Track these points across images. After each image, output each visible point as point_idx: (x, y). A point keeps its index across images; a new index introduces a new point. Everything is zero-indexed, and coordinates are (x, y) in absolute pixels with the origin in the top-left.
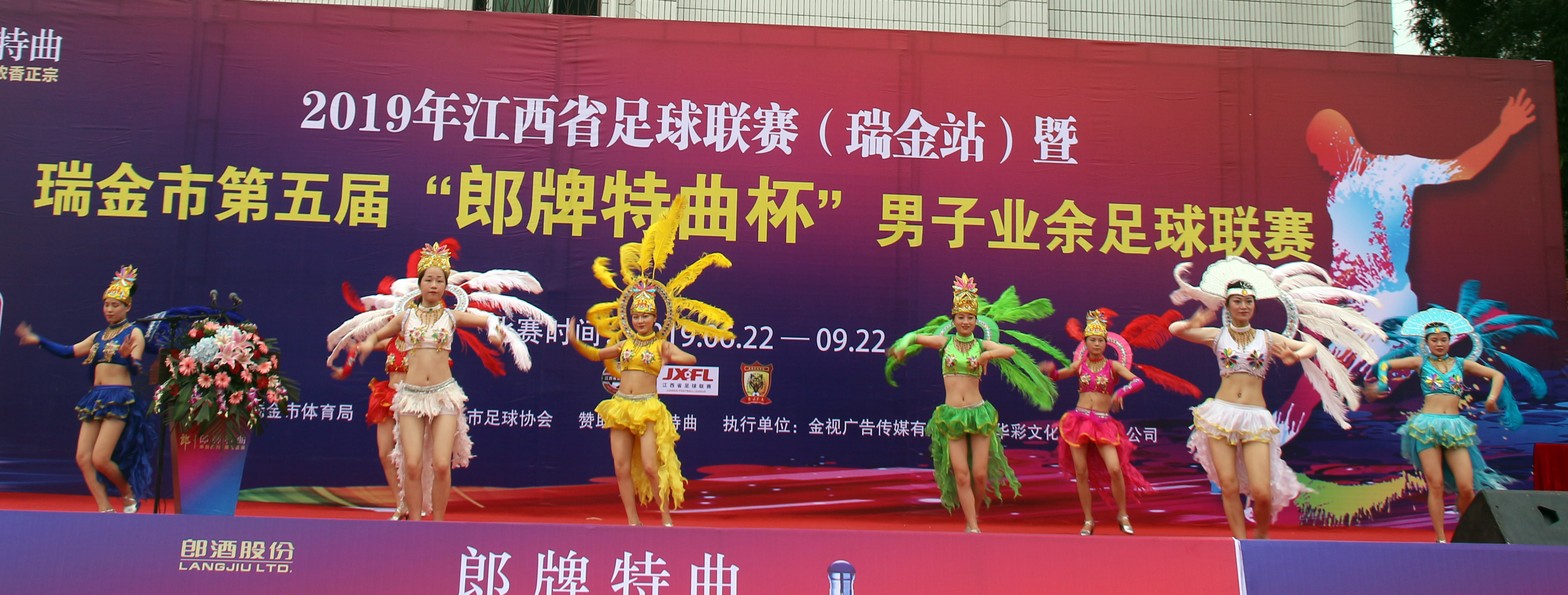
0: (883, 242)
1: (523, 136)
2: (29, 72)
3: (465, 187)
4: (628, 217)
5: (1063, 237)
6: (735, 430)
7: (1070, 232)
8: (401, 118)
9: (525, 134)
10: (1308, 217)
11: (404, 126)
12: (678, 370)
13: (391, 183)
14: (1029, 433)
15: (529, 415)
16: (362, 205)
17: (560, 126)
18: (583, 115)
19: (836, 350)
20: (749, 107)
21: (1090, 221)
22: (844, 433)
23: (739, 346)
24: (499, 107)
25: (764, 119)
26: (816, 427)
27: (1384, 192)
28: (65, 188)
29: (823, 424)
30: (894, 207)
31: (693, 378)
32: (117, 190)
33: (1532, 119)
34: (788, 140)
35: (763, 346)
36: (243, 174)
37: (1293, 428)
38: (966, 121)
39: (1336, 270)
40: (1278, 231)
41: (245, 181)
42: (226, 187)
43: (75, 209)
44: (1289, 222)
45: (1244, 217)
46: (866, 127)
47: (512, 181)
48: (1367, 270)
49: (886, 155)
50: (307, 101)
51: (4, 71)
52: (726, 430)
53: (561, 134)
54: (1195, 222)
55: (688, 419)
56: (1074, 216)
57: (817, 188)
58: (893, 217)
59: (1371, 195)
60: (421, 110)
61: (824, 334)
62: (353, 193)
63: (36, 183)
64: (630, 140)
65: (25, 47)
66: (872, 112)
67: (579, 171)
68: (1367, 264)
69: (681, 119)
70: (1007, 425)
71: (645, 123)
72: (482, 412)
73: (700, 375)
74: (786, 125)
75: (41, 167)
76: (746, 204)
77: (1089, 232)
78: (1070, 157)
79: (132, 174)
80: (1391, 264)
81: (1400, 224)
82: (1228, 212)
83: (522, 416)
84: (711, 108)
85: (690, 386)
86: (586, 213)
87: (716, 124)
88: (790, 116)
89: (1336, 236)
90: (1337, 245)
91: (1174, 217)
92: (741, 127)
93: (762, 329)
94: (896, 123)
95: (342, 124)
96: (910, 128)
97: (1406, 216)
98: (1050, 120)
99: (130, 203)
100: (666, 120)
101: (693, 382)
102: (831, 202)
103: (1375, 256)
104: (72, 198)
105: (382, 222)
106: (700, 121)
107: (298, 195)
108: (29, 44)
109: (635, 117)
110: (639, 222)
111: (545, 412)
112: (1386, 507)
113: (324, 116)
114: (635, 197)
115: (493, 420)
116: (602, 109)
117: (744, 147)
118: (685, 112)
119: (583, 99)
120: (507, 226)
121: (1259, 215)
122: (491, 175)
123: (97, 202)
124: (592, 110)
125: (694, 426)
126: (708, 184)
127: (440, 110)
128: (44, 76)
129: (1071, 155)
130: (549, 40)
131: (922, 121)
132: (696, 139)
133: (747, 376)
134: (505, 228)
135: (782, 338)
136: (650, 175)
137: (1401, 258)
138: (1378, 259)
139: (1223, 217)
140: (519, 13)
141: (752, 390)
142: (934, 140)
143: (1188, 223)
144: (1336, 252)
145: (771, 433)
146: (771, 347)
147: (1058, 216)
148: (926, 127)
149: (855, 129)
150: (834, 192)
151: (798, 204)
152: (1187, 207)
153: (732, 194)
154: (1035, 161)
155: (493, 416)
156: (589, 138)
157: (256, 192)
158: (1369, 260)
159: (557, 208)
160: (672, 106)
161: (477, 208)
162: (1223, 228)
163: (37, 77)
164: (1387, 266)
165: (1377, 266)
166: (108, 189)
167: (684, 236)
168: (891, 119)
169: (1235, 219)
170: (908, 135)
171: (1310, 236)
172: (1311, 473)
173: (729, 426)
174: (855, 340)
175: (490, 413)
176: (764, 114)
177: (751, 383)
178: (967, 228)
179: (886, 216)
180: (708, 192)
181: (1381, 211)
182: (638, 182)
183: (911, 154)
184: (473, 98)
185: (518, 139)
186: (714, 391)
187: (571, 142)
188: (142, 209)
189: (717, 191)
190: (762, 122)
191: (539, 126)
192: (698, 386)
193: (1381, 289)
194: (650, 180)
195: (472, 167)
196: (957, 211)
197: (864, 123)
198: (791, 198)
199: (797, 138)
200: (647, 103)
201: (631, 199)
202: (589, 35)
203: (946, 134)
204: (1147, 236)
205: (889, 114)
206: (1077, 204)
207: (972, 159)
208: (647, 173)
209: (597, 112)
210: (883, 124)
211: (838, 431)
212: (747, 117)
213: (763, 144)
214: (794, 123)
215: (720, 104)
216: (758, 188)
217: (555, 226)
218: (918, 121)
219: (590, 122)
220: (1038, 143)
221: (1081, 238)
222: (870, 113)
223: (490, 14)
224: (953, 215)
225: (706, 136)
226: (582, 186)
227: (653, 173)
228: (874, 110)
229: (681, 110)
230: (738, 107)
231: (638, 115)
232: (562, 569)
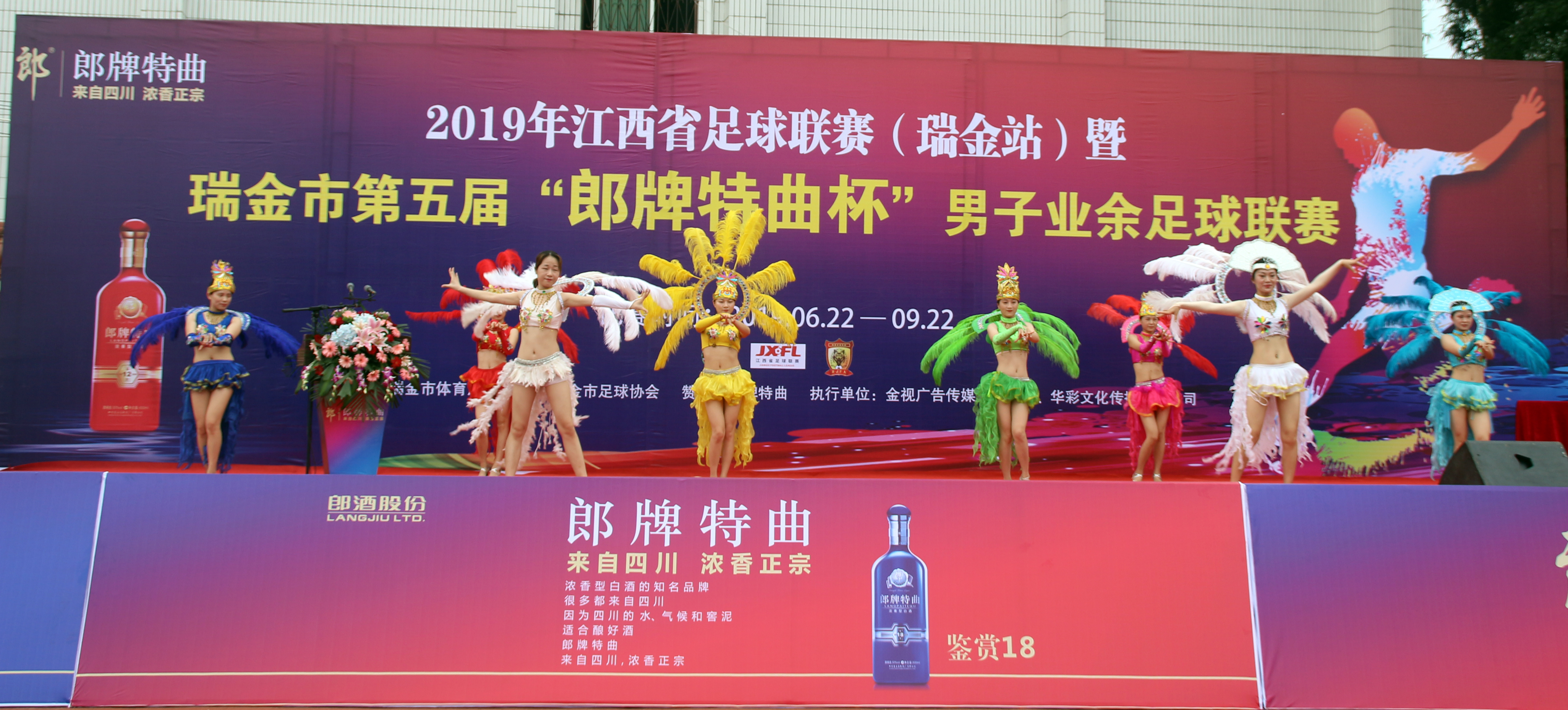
0: (951, 232)
1: (627, 142)
2: (177, 94)
3: (576, 189)
5: (1113, 225)
6: (821, 399)
7: (1119, 221)
8: (516, 128)
9: (628, 140)
10: (1334, 205)
11: (519, 135)
12: (769, 347)
13: (510, 186)
14: (1081, 398)
15: (638, 388)
16: (483, 206)
17: (659, 133)
18: (679, 124)
19: (910, 327)
20: (829, 113)
21: (1137, 211)
22: (917, 400)
23: (823, 325)
24: (605, 117)
25: (843, 124)
26: (892, 396)
27: (1404, 182)
28: (215, 196)
29: (898, 393)
30: (961, 201)
31: (783, 354)
32: (263, 197)
33: (1542, 114)
34: (865, 143)
35: (844, 325)
36: (375, 181)
37: (1317, 392)
38: (1025, 123)
39: (1358, 253)
40: (1306, 218)
41: (378, 187)
42: (361, 192)
43: (226, 215)
44: (1317, 210)
45: (1276, 206)
46: (935, 130)
47: (618, 182)
48: (1387, 252)
49: (953, 154)
50: (431, 115)
51: (154, 92)
52: (812, 399)
53: (660, 140)
54: (1231, 211)
55: (779, 389)
56: (1122, 206)
57: (891, 185)
58: (960, 210)
59: (1392, 185)
60: (534, 121)
61: (899, 314)
62: (476, 196)
63: (189, 192)
64: (723, 145)
65: (173, 70)
66: (940, 115)
67: (677, 173)
68: (1387, 247)
69: (767, 124)
70: (1062, 392)
71: (736, 130)
72: (596, 387)
73: (789, 352)
74: (863, 129)
75: (193, 178)
76: (827, 200)
77: (1136, 221)
78: (1119, 153)
79: (276, 183)
80: (1409, 247)
81: (1417, 210)
82: (1262, 201)
83: (632, 389)
84: (795, 115)
85: (780, 361)
86: (685, 210)
87: (799, 129)
88: (866, 121)
89: (1359, 222)
90: (1360, 230)
91: (1213, 207)
92: (822, 132)
93: (844, 310)
94: (962, 125)
95: (463, 135)
96: (975, 130)
97: (1423, 203)
98: (1100, 121)
99: (276, 208)
100: (754, 126)
101: (783, 358)
102: (904, 197)
103: (1395, 239)
104: (222, 205)
105: (502, 222)
106: (785, 127)
107: (425, 199)
108: (176, 68)
109: (727, 124)
111: (652, 386)
112: (1400, 460)
113: (447, 127)
114: (728, 195)
115: (606, 393)
116: (697, 117)
117: (825, 149)
118: (772, 119)
119: (680, 108)
120: (614, 222)
121: (1290, 204)
122: (597, 178)
123: (245, 208)
124: (688, 118)
125: (783, 396)
126: (793, 183)
127: (551, 120)
128: (191, 96)
129: (1120, 153)
130: (646, 55)
131: (986, 124)
132: (782, 143)
133: (831, 352)
134: (612, 225)
135: (861, 318)
136: (741, 175)
137: (1418, 241)
138: (1397, 242)
139: (1257, 206)
140: (623, 32)
141: (835, 364)
142: (996, 141)
143: (1226, 212)
144: (1359, 237)
145: (853, 401)
146: (852, 326)
147: (1107, 208)
148: (989, 129)
149: (925, 131)
150: (906, 188)
151: (874, 199)
152: (1225, 198)
153: (815, 191)
154: (1088, 158)
155: (606, 390)
156: (685, 143)
157: (388, 197)
158: (1389, 243)
159: (659, 205)
160: (759, 113)
161: (587, 207)
162: (1257, 216)
163: (185, 97)
164: (1405, 248)
165: (1396, 248)
166: (255, 197)
167: (772, 229)
168: (957, 121)
169: (1268, 207)
170: (973, 136)
171: (1336, 222)
172: (1333, 430)
173: (815, 396)
174: (926, 319)
175: (604, 388)
176: (842, 119)
177: (834, 357)
178: (1026, 219)
179: (953, 208)
180: (793, 190)
181: (1400, 199)
182: (730, 182)
183: (975, 154)
184: (580, 109)
185: (622, 145)
186: (801, 365)
187: (670, 147)
188: (286, 213)
189: (801, 188)
190: (841, 126)
191: (640, 134)
192: (787, 361)
193: (1399, 268)
194: (741, 180)
195: (581, 170)
196: (1017, 204)
197: (933, 126)
198: (868, 194)
199: (873, 141)
200: (737, 111)
201: (725, 197)
202: (684, 51)
203: (1007, 134)
204: (1188, 224)
205: (955, 118)
206: (1125, 196)
207: (1030, 157)
208: (738, 173)
209: (692, 120)
210: (950, 127)
211: (912, 399)
212: (827, 122)
213: (842, 147)
214: (870, 127)
215: (803, 111)
216: (838, 185)
217: (657, 222)
218: (982, 123)
219: (686, 129)
220: (1090, 142)
221: (1128, 226)
222: (938, 117)
223: (596, 33)
224: (1013, 207)
225: (791, 140)
226: (680, 186)
227: (744, 174)
228: (942, 114)
229: (768, 117)
230: (819, 115)
231: (729, 121)
232: (657, 515)
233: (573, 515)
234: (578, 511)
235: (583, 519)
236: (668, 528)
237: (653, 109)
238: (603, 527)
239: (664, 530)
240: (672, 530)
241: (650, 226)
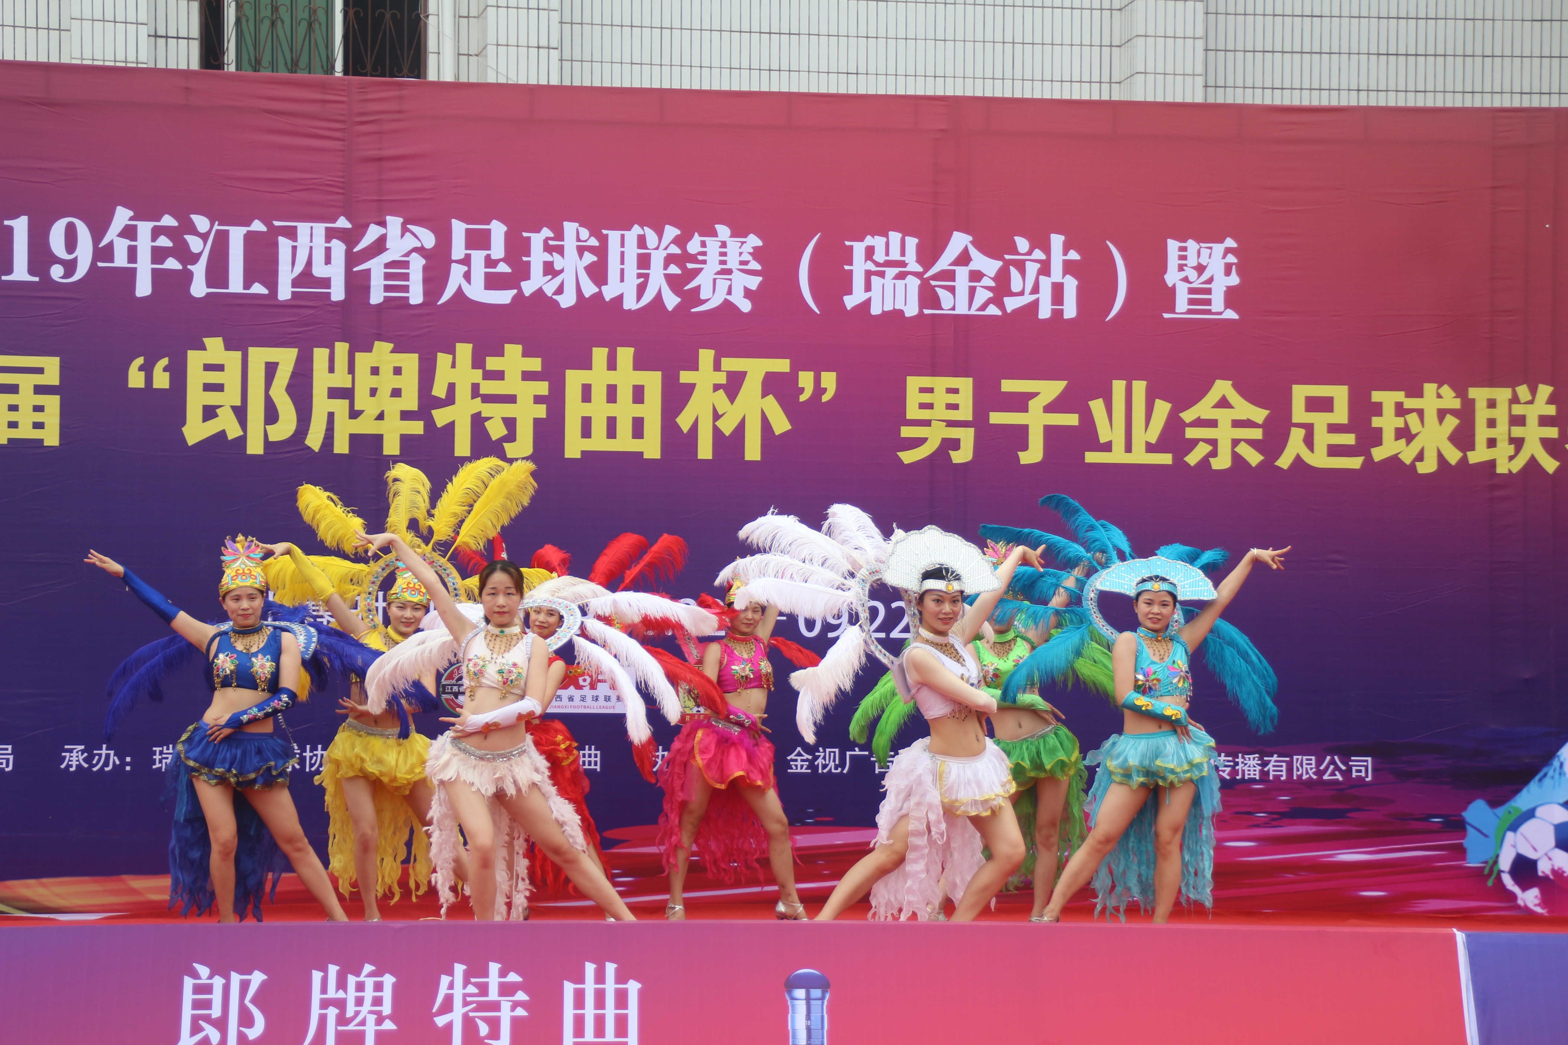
0: (908, 457)
1: (293, 287)
3: (196, 377)
4: (478, 422)
5: (1213, 442)
7: (1224, 434)
8: (76, 258)
9: (295, 283)
11: (81, 272)
13: (64, 370)
16: (13, 408)
17: (355, 269)
20: (678, 232)
21: (1260, 415)
22: (847, 770)
24: (250, 238)
25: (704, 254)
29: (812, 756)
30: (926, 398)
31: (594, 686)
34: (746, 289)
38: (1047, 250)
45: (1531, 402)
46: (877, 264)
47: (277, 364)
49: (911, 310)
53: (357, 284)
54: (1442, 414)
55: (587, 752)
56: (1232, 407)
57: (796, 368)
58: (925, 414)
60: (111, 244)
64: (477, 292)
66: (887, 236)
67: (391, 346)
69: (562, 254)
71: (502, 264)
73: (606, 680)
74: (743, 263)
76: (676, 397)
77: (1257, 434)
78: (1226, 307)
82: (1503, 394)
83: (308, 754)
84: (614, 236)
85: (589, 698)
86: (406, 415)
87: (622, 263)
88: (748, 248)
91: (1406, 406)
92: (666, 268)
94: (928, 255)
96: (951, 265)
98: (1191, 245)
100: (537, 257)
101: (594, 693)
102: (819, 390)
105: (51, 437)
106: (595, 259)
109: (484, 253)
110: (496, 430)
114: (489, 387)
116: (428, 239)
117: (671, 301)
118: (570, 244)
119: (394, 223)
120: (270, 439)
121: (1557, 400)
122: (238, 355)
124: (410, 242)
125: (596, 764)
126: (612, 365)
127: (144, 244)
129: (1228, 304)
130: (330, 120)
131: (973, 252)
132: (589, 289)
134: (267, 443)
136: (513, 350)
139: (1492, 404)
140: (283, 74)
141: (691, 703)
142: (992, 284)
143: (1431, 416)
147: (1203, 409)
148: (980, 262)
149: (859, 267)
150: (824, 375)
151: (764, 395)
152: (1430, 388)
153: (652, 381)
154: (1166, 316)
156: (406, 289)
159: (357, 408)
160: (546, 232)
161: (218, 410)
162: (1492, 423)
167: (574, 452)
168: (919, 247)
169: (1514, 406)
170: (949, 275)
176: (703, 244)
178: (1049, 430)
179: (913, 412)
180: (612, 378)
182: (492, 363)
183: (953, 309)
184: (201, 223)
185: (285, 292)
187: (377, 296)
189: (626, 375)
190: (700, 258)
191: (319, 270)
192: (601, 698)
194: (513, 360)
195: (206, 340)
196: (1032, 403)
197: (874, 257)
198: (752, 386)
199: (761, 285)
200: (505, 228)
201: (483, 391)
202: (400, 112)
203: (1014, 273)
204: (1357, 439)
205: (916, 241)
206: (1237, 387)
207: (1057, 314)
208: (508, 348)
209: (419, 245)
210: (906, 259)
211: (836, 768)
212: (675, 250)
213: (703, 296)
214: (754, 259)
215: (629, 229)
216: (697, 369)
217: (355, 439)
218: (965, 252)
219: (408, 262)
220: (1170, 285)
221: (1242, 443)
222: (885, 239)
223: (230, 76)
224: (1025, 409)
225: (606, 283)
226: (398, 371)
227: (518, 348)
228: (891, 234)
229: (563, 240)
230: (660, 234)
231: (489, 249)
232: (351, 994)
233: (188, 996)
234: (198, 989)
235: (208, 1004)
236: (371, 1019)
237: (343, 223)
238: (246, 1020)
239: (363, 1023)
240: (380, 1021)
241: (341, 446)
